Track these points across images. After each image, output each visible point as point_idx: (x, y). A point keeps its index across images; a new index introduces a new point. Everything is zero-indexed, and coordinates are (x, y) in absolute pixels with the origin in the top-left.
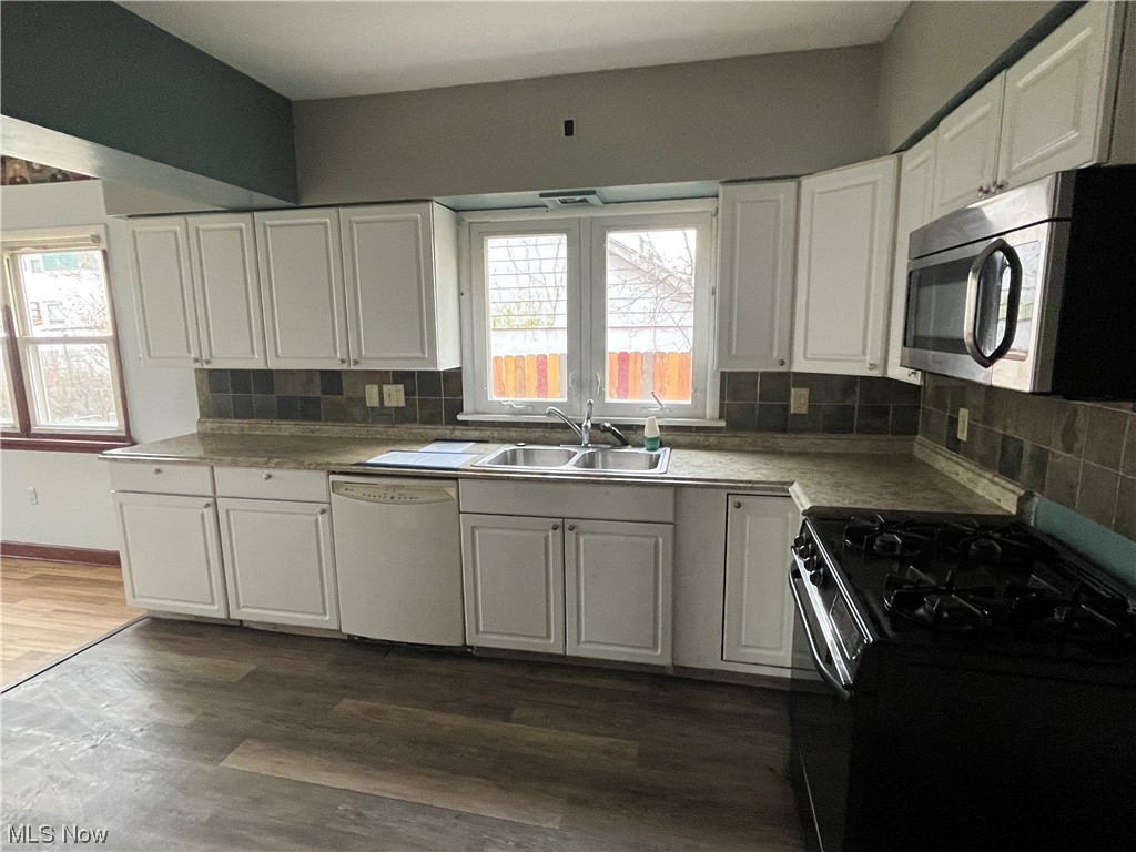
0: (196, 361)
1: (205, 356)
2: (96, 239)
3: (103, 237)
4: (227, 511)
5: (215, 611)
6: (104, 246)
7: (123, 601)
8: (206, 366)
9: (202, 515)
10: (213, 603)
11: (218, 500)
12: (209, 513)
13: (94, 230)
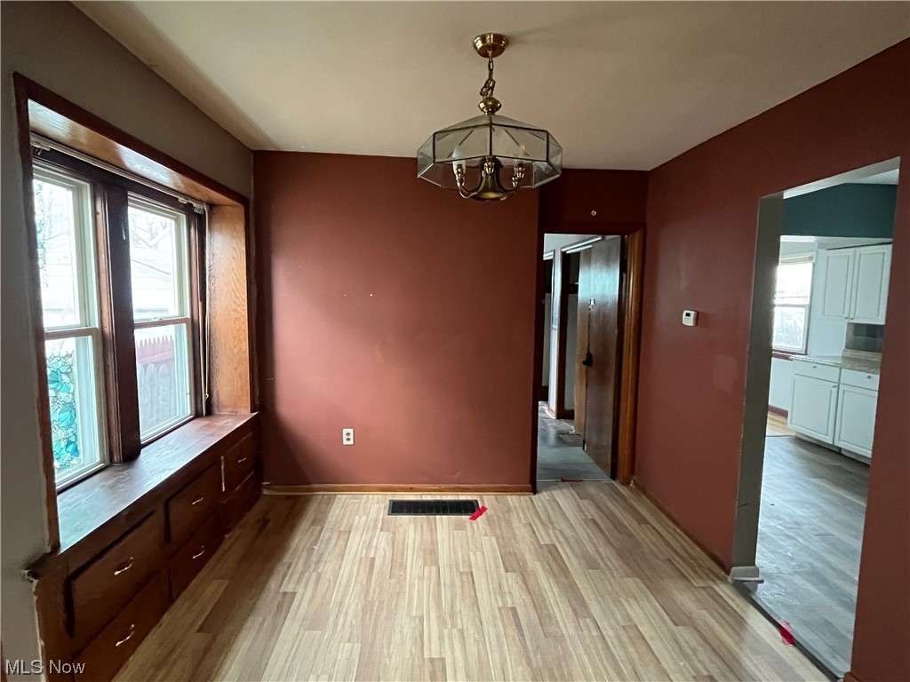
0: (846, 318)
1: (852, 316)
2: (811, 258)
3: (815, 257)
4: (844, 391)
5: (828, 440)
6: (814, 261)
7: (785, 424)
8: (851, 321)
9: (831, 391)
10: (827, 435)
11: (841, 386)
12: (835, 390)
13: (810, 254)
